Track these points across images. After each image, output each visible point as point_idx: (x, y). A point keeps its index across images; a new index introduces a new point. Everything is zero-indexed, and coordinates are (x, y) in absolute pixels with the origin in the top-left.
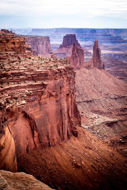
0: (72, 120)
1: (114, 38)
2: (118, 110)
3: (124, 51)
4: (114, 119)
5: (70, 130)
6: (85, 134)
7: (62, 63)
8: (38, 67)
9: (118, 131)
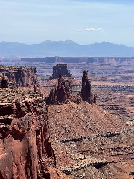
0: (44, 160)
1: (114, 68)
2: (111, 150)
3: (125, 83)
4: (103, 160)
5: (41, 172)
6: (60, 176)
7: (31, 96)
8: (3, 100)
9: (107, 175)
